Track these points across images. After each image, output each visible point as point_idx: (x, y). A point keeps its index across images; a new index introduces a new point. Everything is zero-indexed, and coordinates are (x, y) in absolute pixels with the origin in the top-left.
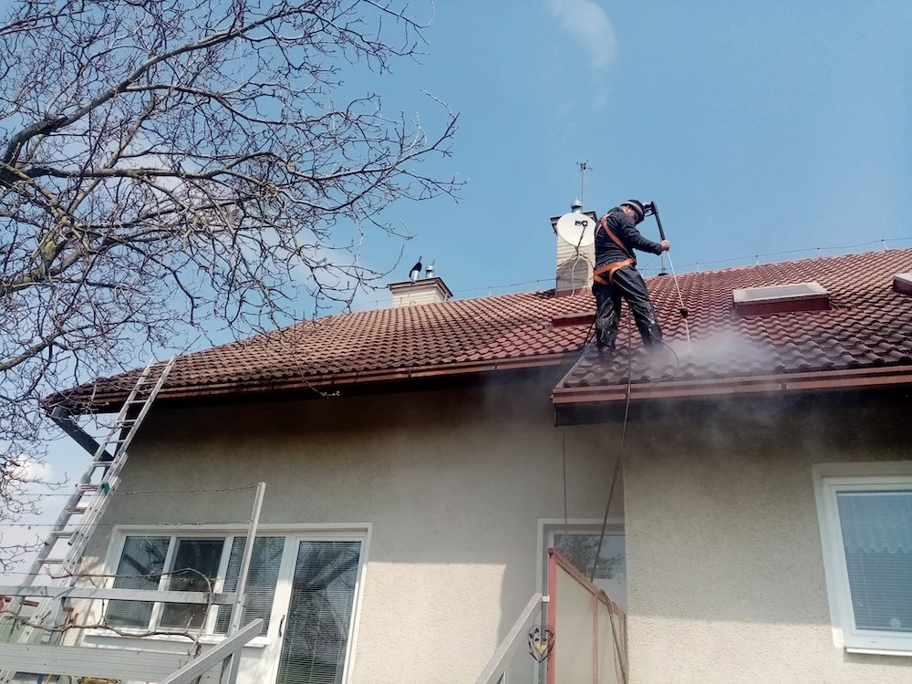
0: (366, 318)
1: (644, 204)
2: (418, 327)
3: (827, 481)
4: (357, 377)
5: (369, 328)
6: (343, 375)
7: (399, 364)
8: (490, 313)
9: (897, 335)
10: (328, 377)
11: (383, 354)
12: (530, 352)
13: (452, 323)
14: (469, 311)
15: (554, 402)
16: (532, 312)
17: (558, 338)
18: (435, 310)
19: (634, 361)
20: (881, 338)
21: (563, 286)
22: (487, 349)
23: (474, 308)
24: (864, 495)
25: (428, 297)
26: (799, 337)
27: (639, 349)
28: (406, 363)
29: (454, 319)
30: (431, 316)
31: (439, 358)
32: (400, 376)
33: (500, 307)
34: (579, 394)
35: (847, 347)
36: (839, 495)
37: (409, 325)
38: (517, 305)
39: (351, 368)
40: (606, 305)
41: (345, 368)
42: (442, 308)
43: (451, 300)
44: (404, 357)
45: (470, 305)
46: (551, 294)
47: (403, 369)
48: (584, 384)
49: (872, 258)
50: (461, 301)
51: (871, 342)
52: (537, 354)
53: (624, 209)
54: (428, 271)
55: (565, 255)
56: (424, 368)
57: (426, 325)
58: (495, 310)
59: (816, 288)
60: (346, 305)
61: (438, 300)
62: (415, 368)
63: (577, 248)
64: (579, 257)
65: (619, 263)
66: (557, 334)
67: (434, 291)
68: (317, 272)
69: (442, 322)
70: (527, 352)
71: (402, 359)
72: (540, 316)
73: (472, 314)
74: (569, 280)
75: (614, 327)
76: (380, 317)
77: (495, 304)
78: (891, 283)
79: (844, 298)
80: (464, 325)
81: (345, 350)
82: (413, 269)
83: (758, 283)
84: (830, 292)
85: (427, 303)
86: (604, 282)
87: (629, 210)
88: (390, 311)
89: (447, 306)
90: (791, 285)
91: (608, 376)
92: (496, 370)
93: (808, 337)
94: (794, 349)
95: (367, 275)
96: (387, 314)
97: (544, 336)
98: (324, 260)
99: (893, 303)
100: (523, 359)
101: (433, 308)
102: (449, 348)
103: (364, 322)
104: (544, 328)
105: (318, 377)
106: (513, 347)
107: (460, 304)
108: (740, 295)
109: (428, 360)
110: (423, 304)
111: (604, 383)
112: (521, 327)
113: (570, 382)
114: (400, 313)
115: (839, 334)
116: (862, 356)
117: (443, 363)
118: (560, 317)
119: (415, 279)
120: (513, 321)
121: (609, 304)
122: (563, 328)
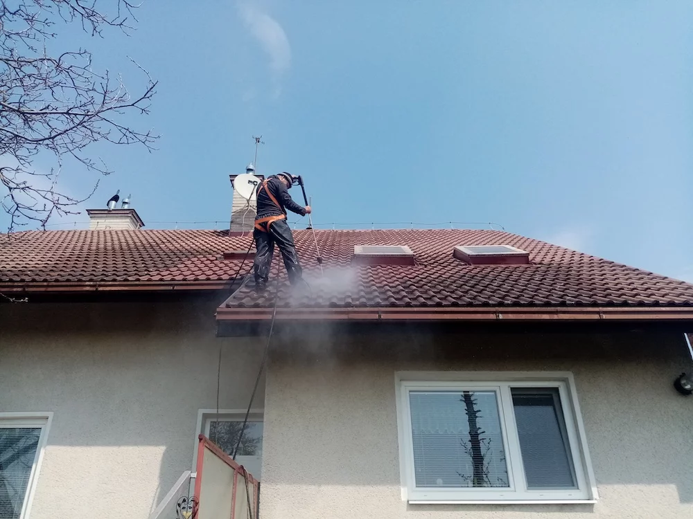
0: (64, 236)
1: (293, 176)
2: (110, 248)
3: (404, 383)
4: (48, 286)
5: (65, 245)
6: (35, 284)
7: (88, 278)
8: (174, 243)
9: (452, 287)
10: (20, 284)
11: (74, 269)
12: (203, 277)
13: (141, 248)
14: (157, 239)
15: (217, 318)
16: (209, 246)
17: (227, 268)
18: (127, 236)
19: (281, 291)
20: (442, 288)
21: (235, 229)
22: (168, 272)
23: (162, 238)
24: (426, 393)
25: (122, 225)
26: (393, 283)
27: (285, 282)
28: (95, 278)
29: (143, 245)
30: (123, 240)
31: (125, 276)
32: (88, 288)
33: (184, 239)
34: (237, 313)
35: (421, 292)
36: (411, 393)
37: (102, 246)
38: (197, 239)
39: (42, 278)
40: (263, 247)
41: (37, 278)
42: (133, 235)
43: (143, 229)
44: (94, 273)
45: (158, 235)
46: (226, 233)
47: (92, 283)
48: (241, 306)
49: (443, 233)
50: (151, 231)
51: (436, 290)
52: (208, 279)
53: (280, 177)
54: (124, 203)
55: (239, 205)
56: (110, 283)
57: (117, 247)
58: (179, 241)
59: (407, 250)
60: (41, 223)
61: (132, 228)
62: (102, 283)
63: (248, 201)
64: (250, 208)
65: (275, 217)
66: (226, 265)
67: (128, 220)
68: (15, 192)
69: (132, 246)
70: (200, 277)
71: (91, 275)
72: (215, 250)
73: (159, 242)
74: (241, 224)
75: (268, 263)
76: (76, 236)
77: (179, 236)
78: (452, 251)
79: (423, 259)
80: (150, 250)
81: (39, 262)
82: (111, 200)
83: (370, 242)
84: (415, 254)
85: (120, 229)
86: (263, 230)
87: (284, 179)
88: (87, 232)
89: (138, 233)
90: (392, 246)
91: (260, 301)
92: (173, 290)
93: (398, 283)
94: (389, 290)
95: (63, 201)
96: (83, 235)
97: (216, 266)
98: (24, 183)
99: (452, 265)
100: (196, 282)
101: (126, 233)
102: (135, 269)
103: (61, 240)
104: (216, 260)
105: (10, 284)
106: (189, 272)
107: (150, 233)
108: (358, 249)
109: (115, 277)
110: (117, 229)
111: (257, 306)
112: (199, 257)
113: (231, 303)
114: (95, 234)
115: (417, 283)
116: (430, 299)
117: (128, 280)
118: (230, 252)
119: (112, 208)
120: (192, 251)
121: (265, 246)
122: (231, 261)
